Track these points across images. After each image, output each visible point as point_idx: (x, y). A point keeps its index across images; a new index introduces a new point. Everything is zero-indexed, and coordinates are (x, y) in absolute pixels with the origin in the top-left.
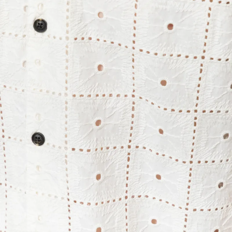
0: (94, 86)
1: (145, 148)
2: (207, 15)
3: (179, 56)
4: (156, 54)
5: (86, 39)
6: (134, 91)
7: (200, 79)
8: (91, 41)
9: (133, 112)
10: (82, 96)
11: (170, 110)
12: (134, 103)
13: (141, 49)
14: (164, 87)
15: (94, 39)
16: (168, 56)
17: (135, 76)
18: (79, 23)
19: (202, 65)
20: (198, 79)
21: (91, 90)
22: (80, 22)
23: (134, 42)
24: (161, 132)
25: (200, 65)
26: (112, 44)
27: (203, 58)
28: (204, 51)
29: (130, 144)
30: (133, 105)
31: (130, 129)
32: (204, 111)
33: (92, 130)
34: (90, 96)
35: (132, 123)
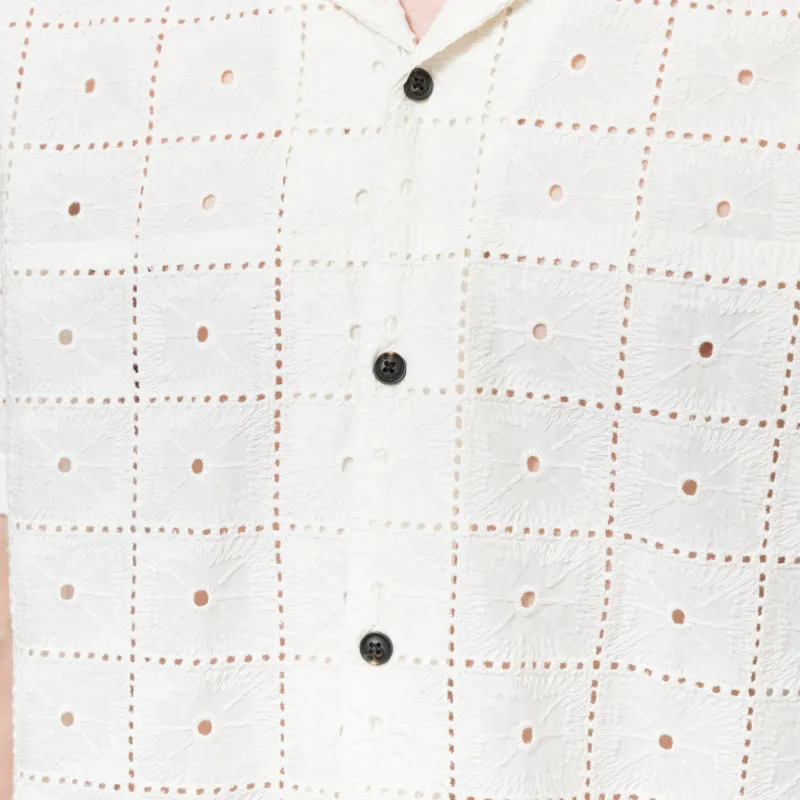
0: (521, 507)
1: (632, 668)
2: (791, 320)
3: (725, 420)
4: (673, 416)
5: (502, 393)
6: (611, 520)
7: (773, 477)
8: (511, 398)
9: (608, 576)
10: (491, 528)
11: (705, 556)
12: (609, 552)
13: (637, 405)
14: (690, 497)
15: (520, 394)
16: (700, 420)
17: (614, 479)
18: (486, 355)
19: (777, 443)
20: (769, 478)
21: (513, 515)
22: (487, 351)
23: (619, 391)
24: (678, 617)
25: (772, 442)
26: (565, 404)
27: (781, 424)
28: (784, 408)
29: (598, 658)
30: (609, 558)
31: (600, 618)
32: (782, 560)
33: (514, 616)
34: (509, 529)
35: (606, 601)
